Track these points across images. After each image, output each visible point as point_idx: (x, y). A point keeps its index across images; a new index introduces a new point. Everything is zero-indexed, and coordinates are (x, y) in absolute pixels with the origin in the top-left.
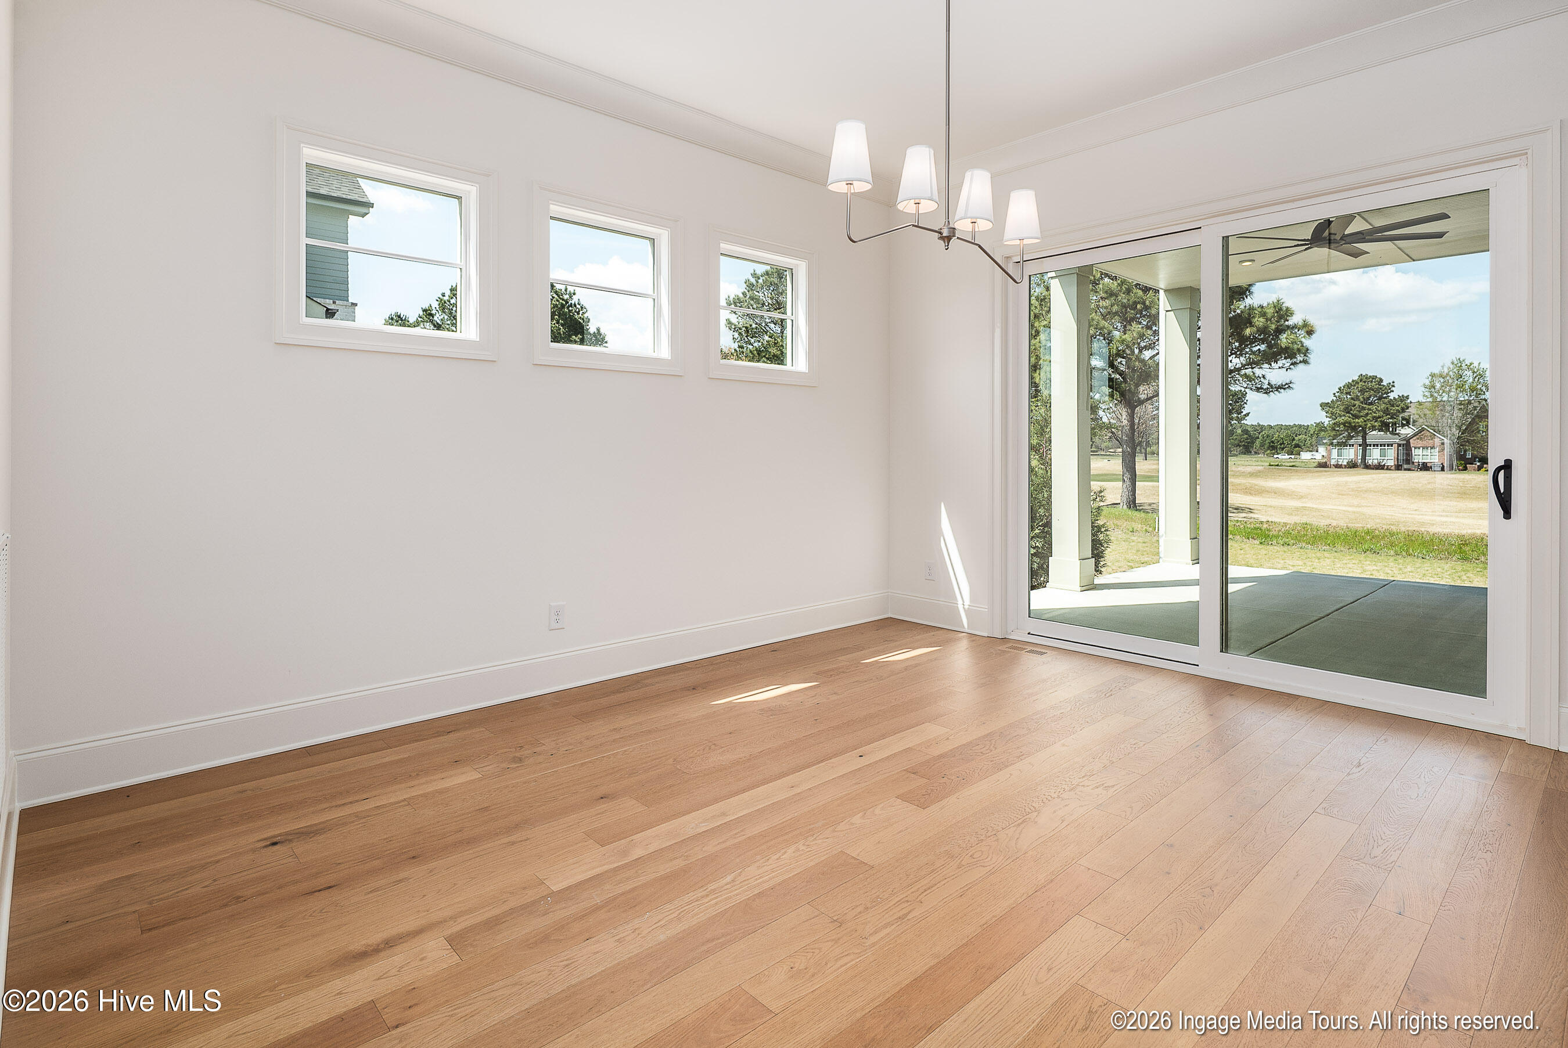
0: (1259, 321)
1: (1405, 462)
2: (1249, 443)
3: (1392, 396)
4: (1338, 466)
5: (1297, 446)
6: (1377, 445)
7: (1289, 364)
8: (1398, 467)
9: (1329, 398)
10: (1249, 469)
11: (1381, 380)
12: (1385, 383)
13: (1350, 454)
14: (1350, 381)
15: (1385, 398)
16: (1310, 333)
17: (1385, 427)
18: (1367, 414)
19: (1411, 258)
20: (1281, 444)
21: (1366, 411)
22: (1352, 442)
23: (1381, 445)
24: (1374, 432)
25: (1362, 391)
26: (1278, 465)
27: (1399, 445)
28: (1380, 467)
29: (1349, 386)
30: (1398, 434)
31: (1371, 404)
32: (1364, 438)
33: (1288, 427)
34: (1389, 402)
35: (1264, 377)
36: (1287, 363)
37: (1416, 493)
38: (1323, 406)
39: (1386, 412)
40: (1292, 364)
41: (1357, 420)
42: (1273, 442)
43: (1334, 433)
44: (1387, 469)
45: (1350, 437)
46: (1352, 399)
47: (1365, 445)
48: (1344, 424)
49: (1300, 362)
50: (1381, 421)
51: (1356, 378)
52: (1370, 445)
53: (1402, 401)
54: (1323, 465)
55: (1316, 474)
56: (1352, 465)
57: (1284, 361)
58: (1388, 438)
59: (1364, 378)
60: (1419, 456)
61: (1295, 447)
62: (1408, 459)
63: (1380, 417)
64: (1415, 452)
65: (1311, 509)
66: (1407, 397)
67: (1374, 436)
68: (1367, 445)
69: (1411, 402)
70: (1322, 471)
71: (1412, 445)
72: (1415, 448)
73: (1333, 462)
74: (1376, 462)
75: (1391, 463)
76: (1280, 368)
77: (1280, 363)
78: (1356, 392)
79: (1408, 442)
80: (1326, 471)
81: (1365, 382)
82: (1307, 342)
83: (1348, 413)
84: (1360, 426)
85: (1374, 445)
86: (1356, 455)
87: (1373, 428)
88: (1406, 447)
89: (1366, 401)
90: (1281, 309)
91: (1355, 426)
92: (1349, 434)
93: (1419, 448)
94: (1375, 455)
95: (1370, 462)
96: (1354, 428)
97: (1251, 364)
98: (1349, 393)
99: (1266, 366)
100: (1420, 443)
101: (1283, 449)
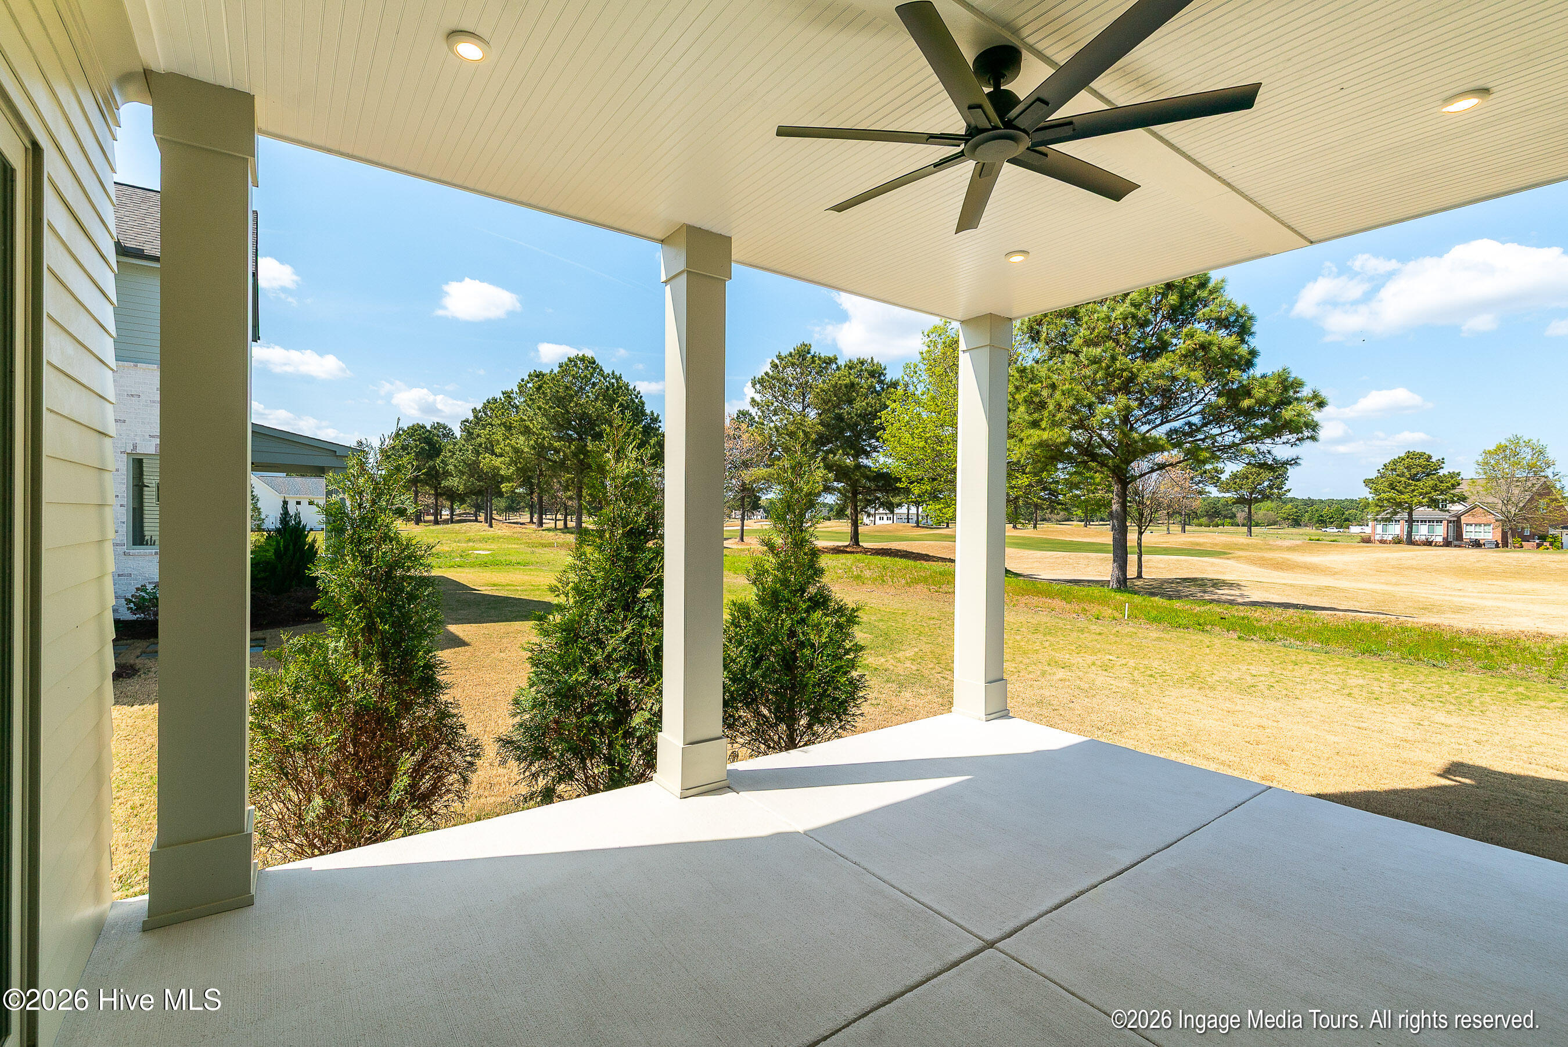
0: (1259, 393)
1: (1455, 539)
2: (1298, 516)
3: (1441, 472)
4: (1382, 542)
5: (1347, 520)
6: (1425, 521)
7: (1294, 440)
8: (1447, 544)
9: (1374, 475)
10: (1287, 543)
11: (1430, 457)
12: (1434, 460)
13: (1397, 529)
14: (1396, 458)
15: (1434, 474)
16: (1321, 405)
17: (1433, 503)
18: (1413, 491)
19: (1306, 238)
20: (1330, 518)
21: (1412, 487)
22: (1398, 517)
23: (1429, 522)
24: (1422, 509)
25: (1408, 468)
26: (1318, 540)
27: (1449, 522)
28: (1428, 543)
29: (1395, 462)
30: (1448, 511)
31: (1419, 480)
32: (1410, 514)
33: (1340, 502)
34: (1438, 478)
35: (1269, 452)
36: (1292, 438)
37: (1464, 572)
38: (1368, 482)
39: (1435, 488)
40: (1298, 439)
41: (1403, 496)
42: (1321, 516)
43: (1378, 509)
44: (1435, 546)
45: (1395, 513)
46: (1398, 475)
47: (1411, 521)
48: (1388, 500)
49: (1308, 438)
50: (1429, 497)
51: (1402, 455)
52: (1418, 522)
53: (1452, 478)
54: (1367, 540)
55: (1357, 550)
56: (1397, 541)
57: (1290, 437)
58: (1436, 513)
59: (1409, 455)
60: (1469, 533)
61: (1345, 521)
62: (1459, 536)
63: (1426, 493)
64: (1465, 528)
65: (1335, 589)
66: (1459, 474)
67: (1420, 512)
68: (1414, 521)
69: (1462, 479)
70: (1363, 547)
71: (1462, 522)
72: (1467, 525)
73: (1377, 537)
74: (1424, 538)
75: (1440, 539)
76: (1284, 443)
77: (1284, 438)
78: (1401, 468)
79: (1459, 518)
80: (1367, 547)
81: (1412, 459)
82: (1317, 416)
83: (1393, 489)
84: (1406, 502)
85: (1422, 521)
86: (1402, 530)
87: (1421, 504)
88: (1457, 523)
89: (1413, 478)
90: (1286, 380)
91: (1400, 502)
92: (1394, 510)
93: (1471, 525)
94: (1422, 531)
95: (1417, 538)
96: (1399, 504)
97: (1253, 439)
98: (1394, 470)
99: (1268, 441)
100: (1471, 520)
101: (1332, 522)
